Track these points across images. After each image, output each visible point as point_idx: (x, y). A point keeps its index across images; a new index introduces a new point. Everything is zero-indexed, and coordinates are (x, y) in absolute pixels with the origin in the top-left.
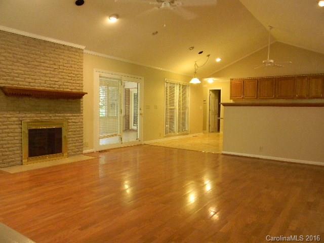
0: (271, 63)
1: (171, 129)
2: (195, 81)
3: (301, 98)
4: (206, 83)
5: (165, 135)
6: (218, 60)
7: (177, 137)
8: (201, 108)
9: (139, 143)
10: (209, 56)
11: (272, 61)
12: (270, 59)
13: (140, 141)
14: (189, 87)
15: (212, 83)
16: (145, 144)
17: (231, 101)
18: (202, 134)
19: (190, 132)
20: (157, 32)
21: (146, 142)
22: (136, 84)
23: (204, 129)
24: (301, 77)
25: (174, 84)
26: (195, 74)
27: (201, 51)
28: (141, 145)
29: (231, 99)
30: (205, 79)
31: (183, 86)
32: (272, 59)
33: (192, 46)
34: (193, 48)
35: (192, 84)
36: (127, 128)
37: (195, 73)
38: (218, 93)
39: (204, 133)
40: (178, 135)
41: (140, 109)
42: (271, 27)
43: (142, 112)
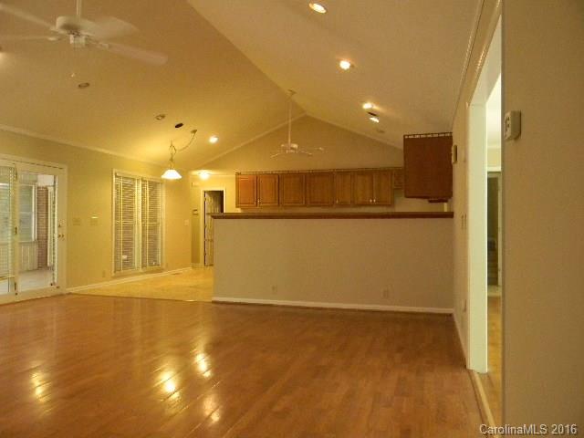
0: (292, 148)
1: (128, 263)
2: (172, 175)
3: (343, 205)
4: (196, 179)
5: (113, 274)
6: (213, 140)
7: (140, 278)
8: (187, 222)
9: (59, 291)
10: (195, 131)
11: (295, 146)
12: (292, 142)
13: (58, 287)
14: (164, 186)
15: (206, 179)
16: (70, 294)
17: (239, 211)
18: (190, 269)
19: (167, 266)
20: (88, 85)
21: (72, 290)
22: (51, 177)
23: (195, 259)
24: (344, 173)
25: (134, 179)
26: (171, 162)
27: (178, 123)
28: (62, 295)
29: (237, 207)
30: (195, 173)
31: (151, 183)
32: (295, 143)
33: (162, 114)
34: (163, 117)
35: (167, 180)
36: (42, 265)
37: (172, 160)
38: (218, 196)
39: (193, 267)
40: (141, 273)
41: (59, 226)
42: (293, 93)
43: (65, 232)
